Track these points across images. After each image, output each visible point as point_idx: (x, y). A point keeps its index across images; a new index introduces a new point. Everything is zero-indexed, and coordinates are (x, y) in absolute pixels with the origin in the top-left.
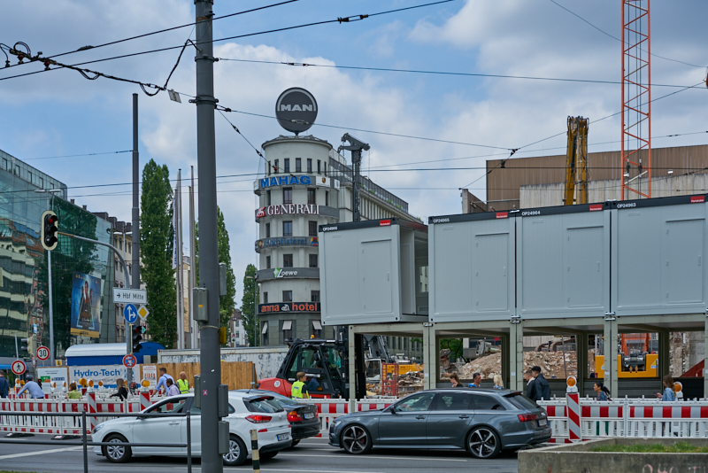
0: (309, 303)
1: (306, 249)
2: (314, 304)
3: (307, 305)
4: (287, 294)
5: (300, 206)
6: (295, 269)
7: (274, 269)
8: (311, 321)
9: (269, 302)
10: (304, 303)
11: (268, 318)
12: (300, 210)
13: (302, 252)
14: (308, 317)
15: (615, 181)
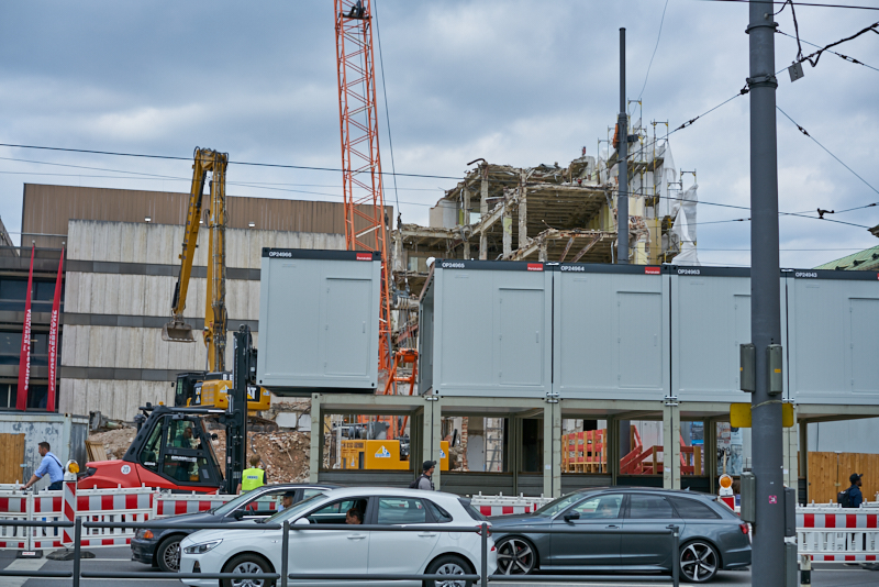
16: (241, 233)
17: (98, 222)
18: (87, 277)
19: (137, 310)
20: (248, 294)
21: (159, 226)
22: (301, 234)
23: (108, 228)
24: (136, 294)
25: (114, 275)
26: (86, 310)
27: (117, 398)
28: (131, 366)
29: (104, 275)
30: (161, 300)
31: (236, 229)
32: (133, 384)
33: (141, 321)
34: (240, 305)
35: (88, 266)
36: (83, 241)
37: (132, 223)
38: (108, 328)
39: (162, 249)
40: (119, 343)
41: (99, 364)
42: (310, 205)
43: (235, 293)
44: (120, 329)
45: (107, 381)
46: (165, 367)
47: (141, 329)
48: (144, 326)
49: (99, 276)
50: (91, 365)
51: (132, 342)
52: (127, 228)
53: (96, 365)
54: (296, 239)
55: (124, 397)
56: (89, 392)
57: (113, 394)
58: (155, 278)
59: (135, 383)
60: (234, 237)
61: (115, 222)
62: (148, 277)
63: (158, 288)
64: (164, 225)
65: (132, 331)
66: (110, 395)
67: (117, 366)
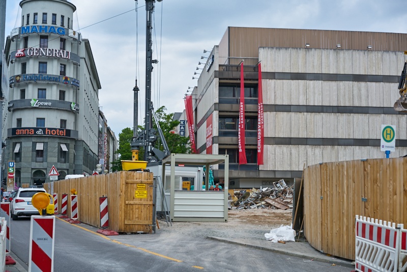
0: (59, 129)
1: (58, 85)
2: (63, 130)
3: (58, 131)
4: (41, 121)
5: (56, 50)
6: (48, 101)
7: (31, 100)
8: (59, 144)
9: (23, 126)
10: (56, 129)
11: (22, 140)
12: (56, 54)
13: (55, 88)
14: (57, 141)
15: (328, 50)
16: (362, 53)
17: (276, 48)
18: (272, 82)
19: (302, 102)
20: (367, 91)
21: (313, 50)
22: (397, 53)
23: (282, 51)
24: (301, 92)
25: (288, 81)
26: (272, 103)
27: (293, 156)
28: (301, 137)
29: (281, 81)
30: (316, 95)
31: (358, 50)
32: (302, 148)
33: (305, 109)
34: (363, 98)
35: (272, 76)
36: (269, 60)
37: (297, 48)
38: (285, 113)
39: (315, 64)
40: (293, 122)
41: (281, 136)
42: (397, 35)
43: (360, 90)
44: (293, 114)
45: (286, 146)
46: (320, 137)
47: (305, 113)
48: (307, 112)
49: (279, 81)
50: (277, 136)
51: (301, 122)
52: (294, 52)
53: (280, 136)
54: (395, 56)
55: (297, 156)
56: (276, 153)
57: (291, 154)
58: (312, 82)
59: (303, 146)
60: (357, 55)
61: (287, 48)
62: (308, 82)
63: (314, 88)
64: (315, 49)
65: (300, 115)
66: (289, 154)
67: (292, 137)
